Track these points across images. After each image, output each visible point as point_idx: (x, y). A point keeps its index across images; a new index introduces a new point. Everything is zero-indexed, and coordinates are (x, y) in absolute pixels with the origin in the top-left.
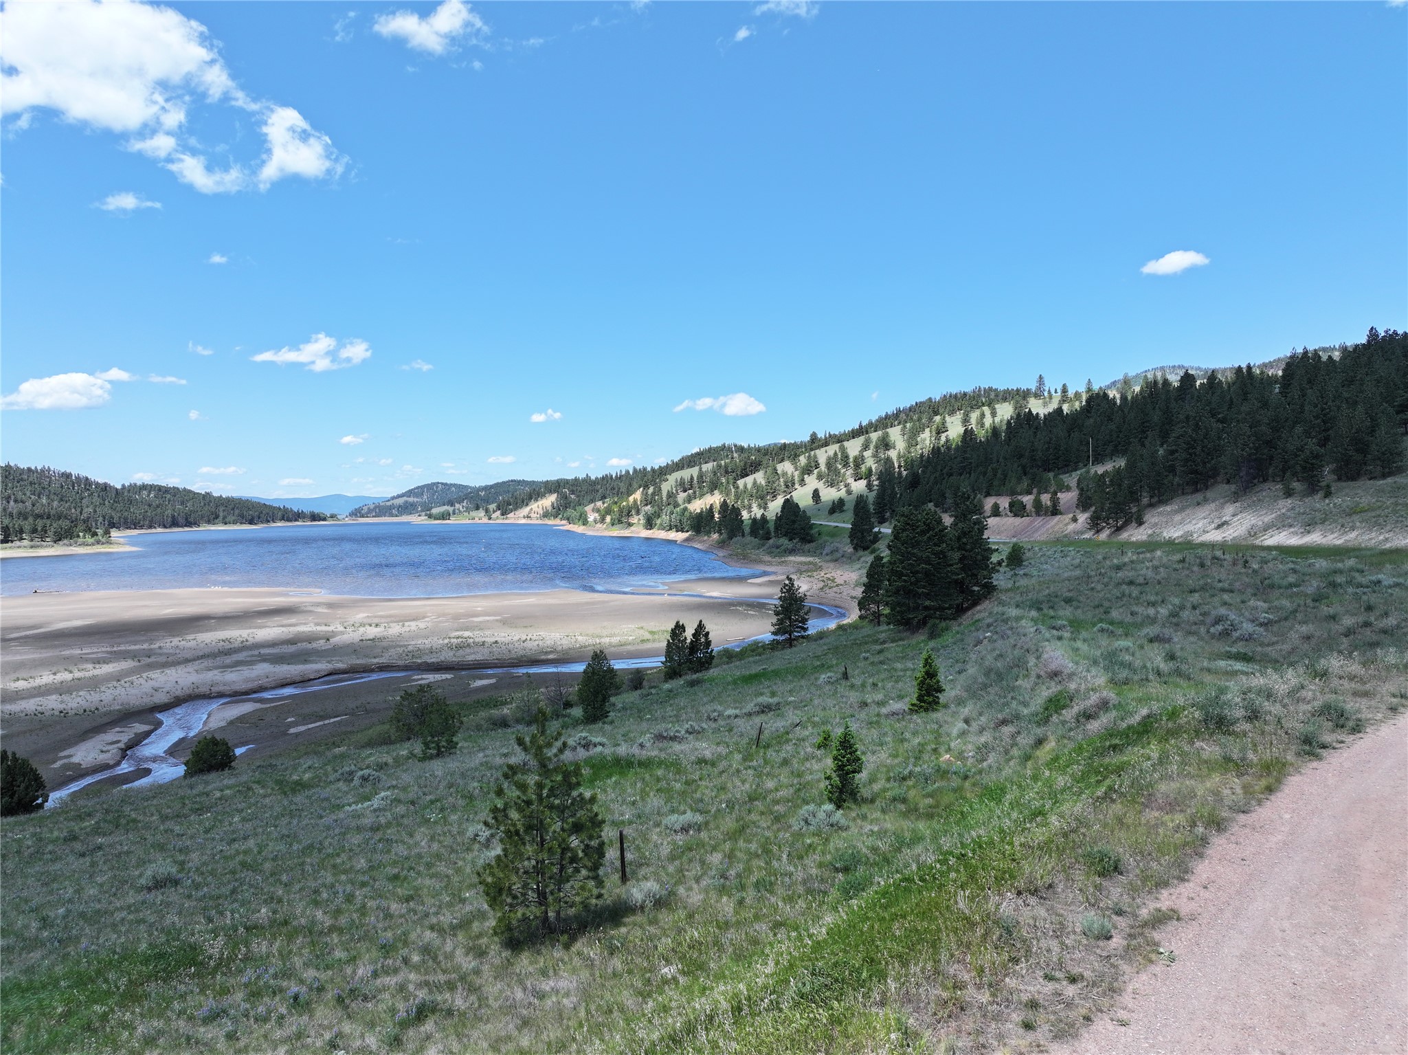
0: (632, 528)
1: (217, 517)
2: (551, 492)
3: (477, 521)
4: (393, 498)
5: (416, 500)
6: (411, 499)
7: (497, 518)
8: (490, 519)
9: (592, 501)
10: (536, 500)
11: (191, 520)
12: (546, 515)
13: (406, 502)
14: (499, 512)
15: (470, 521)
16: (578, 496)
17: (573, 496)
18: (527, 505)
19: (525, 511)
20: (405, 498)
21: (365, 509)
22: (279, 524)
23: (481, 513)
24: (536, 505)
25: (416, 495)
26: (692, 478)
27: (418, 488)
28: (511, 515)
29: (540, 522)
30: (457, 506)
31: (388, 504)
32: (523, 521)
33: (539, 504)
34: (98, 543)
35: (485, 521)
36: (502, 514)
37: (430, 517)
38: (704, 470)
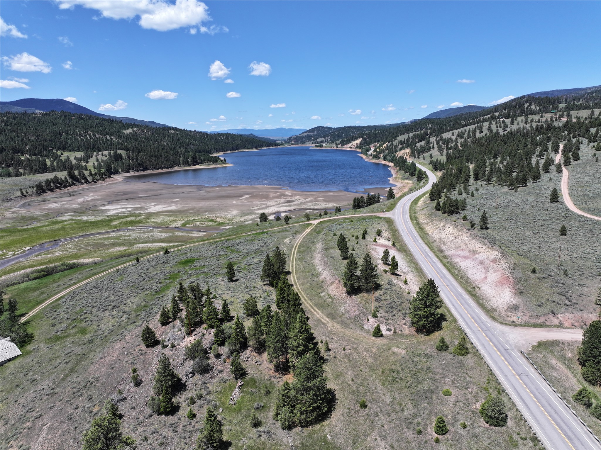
0: (380, 160)
1: (245, 147)
2: (360, 137)
3: (332, 148)
4: (303, 133)
5: (311, 134)
6: (310, 134)
7: (340, 147)
8: (337, 147)
9: (375, 142)
10: (354, 140)
11: (238, 148)
12: (357, 147)
13: (308, 135)
14: (340, 145)
15: (330, 148)
16: (370, 139)
17: (368, 139)
18: (351, 142)
19: (350, 145)
20: (307, 133)
21: (293, 137)
22: (265, 148)
23: (335, 145)
24: (354, 142)
25: (312, 132)
27: (313, 129)
28: (345, 146)
29: (354, 150)
30: (327, 138)
31: (301, 135)
32: (349, 149)
33: (355, 142)
34: (223, 163)
35: (335, 148)
36: (342, 146)
37: (316, 146)
38: (410, 136)
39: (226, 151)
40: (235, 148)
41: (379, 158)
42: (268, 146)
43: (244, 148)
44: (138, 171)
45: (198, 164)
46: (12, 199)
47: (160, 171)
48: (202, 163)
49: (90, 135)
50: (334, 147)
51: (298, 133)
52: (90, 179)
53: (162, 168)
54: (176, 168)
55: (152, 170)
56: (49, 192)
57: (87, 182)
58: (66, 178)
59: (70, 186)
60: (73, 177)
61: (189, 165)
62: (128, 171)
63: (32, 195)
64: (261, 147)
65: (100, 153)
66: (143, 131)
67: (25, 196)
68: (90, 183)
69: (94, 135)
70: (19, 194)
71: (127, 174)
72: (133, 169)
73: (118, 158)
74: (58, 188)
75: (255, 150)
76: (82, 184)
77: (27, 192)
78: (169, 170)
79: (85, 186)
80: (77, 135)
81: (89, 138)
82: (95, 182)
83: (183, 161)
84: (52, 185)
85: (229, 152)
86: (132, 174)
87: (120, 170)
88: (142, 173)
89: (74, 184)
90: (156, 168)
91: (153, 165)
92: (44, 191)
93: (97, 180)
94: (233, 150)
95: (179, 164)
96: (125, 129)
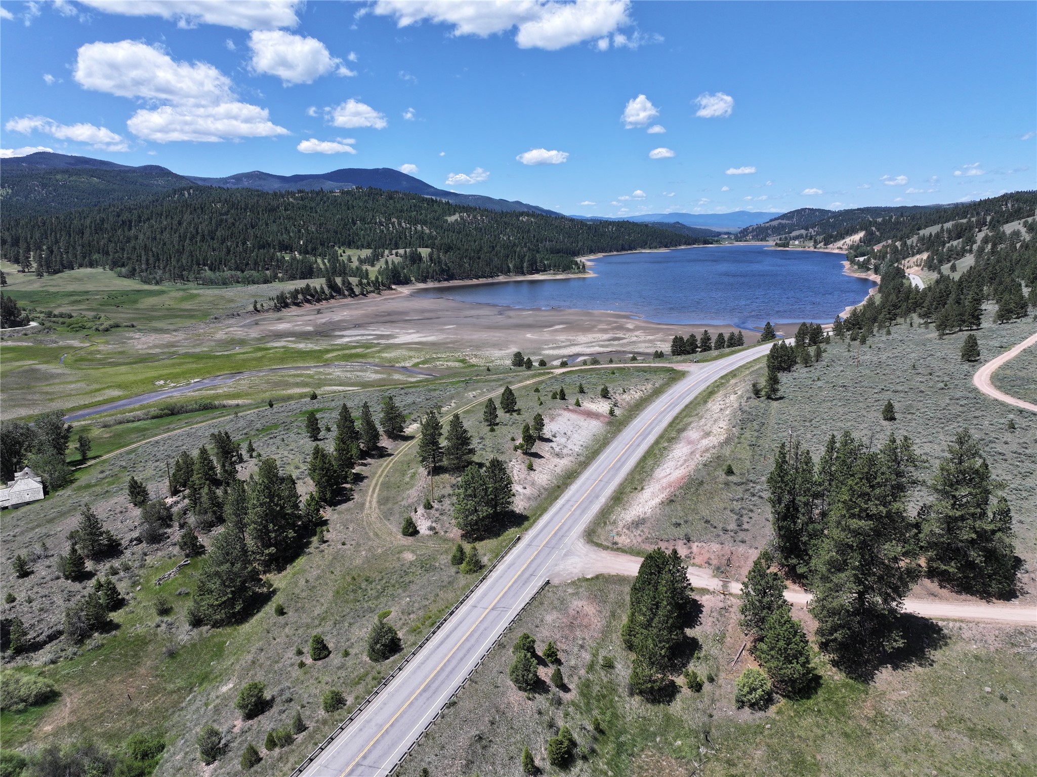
2: (862, 229)
3: (807, 249)
4: (771, 220)
5: (786, 222)
6: (783, 222)
7: (821, 248)
8: (816, 248)
10: (851, 235)
12: (852, 248)
13: (779, 223)
14: (823, 243)
15: (802, 249)
16: (881, 234)
17: (878, 233)
18: (844, 238)
19: (840, 243)
20: (780, 221)
21: (751, 229)
23: (811, 243)
24: (849, 239)
25: (788, 218)
26: (931, 235)
27: (791, 212)
28: (831, 246)
29: (846, 252)
30: (810, 230)
31: (767, 225)
32: (836, 251)
33: (852, 238)
34: (580, 272)
35: (812, 249)
36: (825, 245)
37: (776, 244)
38: (945, 228)
39: (610, 251)
40: (627, 247)
41: (869, 269)
42: (689, 244)
43: (643, 247)
44: (440, 281)
45: (537, 271)
46: (239, 315)
47: (475, 281)
48: (544, 270)
49: (393, 224)
50: (810, 246)
51: (761, 221)
52: (357, 290)
53: (477, 278)
54: (502, 278)
55: (462, 279)
56: (294, 308)
57: (352, 294)
58: (322, 288)
59: (326, 299)
60: (333, 286)
61: (523, 274)
62: (424, 281)
63: (267, 311)
64: (676, 246)
65: (394, 252)
66: (475, 217)
67: (258, 311)
68: (356, 296)
69: (400, 224)
70: (251, 308)
71: (422, 286)
72: (433, 278)
73: (416, 259)
74: (308, 301)
75: (663, 250)
76: (345, 296)
77: (262, 305)
78: (490, 280)
79: (348, 300)
80: (376, 223)
81: (391, 229)
82: (365, 295)
83: (515, 266)
84: (300, 296)
85: (615, 253)
86: (430, 285)
87: (413, 279)
88: (446, 284)
89: (332, 297)
90: (469, 277)
91: (464, 272)
92: (286, 306)
93: (368, 293)
94: (623, 249)
95: (507, 272)
96: (450, 215)
